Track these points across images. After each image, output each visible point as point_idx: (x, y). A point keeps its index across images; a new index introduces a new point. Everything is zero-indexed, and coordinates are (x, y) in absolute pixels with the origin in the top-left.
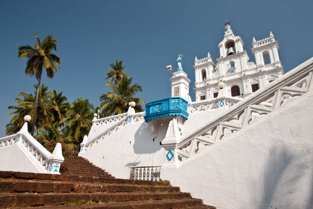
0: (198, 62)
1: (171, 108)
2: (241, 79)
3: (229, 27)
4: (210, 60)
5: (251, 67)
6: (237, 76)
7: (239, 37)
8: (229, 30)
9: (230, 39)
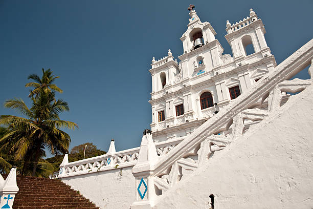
0: (155, 64)
2: (212, 82)
3: (194, 12)
4: (171, 59)
5: (227, 62)
6: (208, 77)
7: (207, 23)
8: (194, 16)
9: (195, 27)
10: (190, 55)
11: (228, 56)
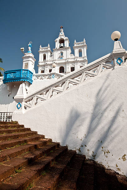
0: (41, 49)
1: (22, 76)
2: (65, 63)
3: (62, 30)
4: (49, 49)
5: (72, 57)
6: (64, 61)
7: (67, 38)
8: (62, 32)
9: (62, 38)
10: (58, 50)
11: (73, 55)
